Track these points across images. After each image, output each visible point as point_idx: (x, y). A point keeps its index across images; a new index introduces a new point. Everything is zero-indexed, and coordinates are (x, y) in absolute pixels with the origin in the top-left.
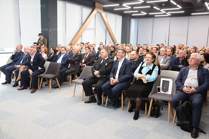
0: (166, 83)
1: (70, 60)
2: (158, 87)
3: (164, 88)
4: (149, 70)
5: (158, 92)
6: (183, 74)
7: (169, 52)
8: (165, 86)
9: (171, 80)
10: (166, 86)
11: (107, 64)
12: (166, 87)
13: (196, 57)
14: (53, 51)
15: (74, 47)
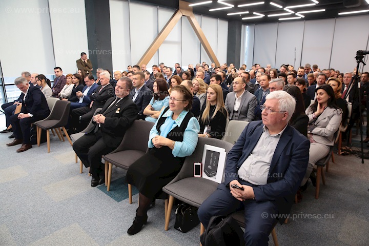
0: (213, 156)
1: (93, 96)
2: (196, 164)
3: (209, 167)
4: (175, 126)
5: (195, 176)
6: (247, 141)
7: (264, 82)
8: (211, 163)
9: (224, 150)
10: (213, 162)
11: (119, 109)
12: (212, 166)
13: (277, 104)
14: (77, 79)
15: (102, 75)
